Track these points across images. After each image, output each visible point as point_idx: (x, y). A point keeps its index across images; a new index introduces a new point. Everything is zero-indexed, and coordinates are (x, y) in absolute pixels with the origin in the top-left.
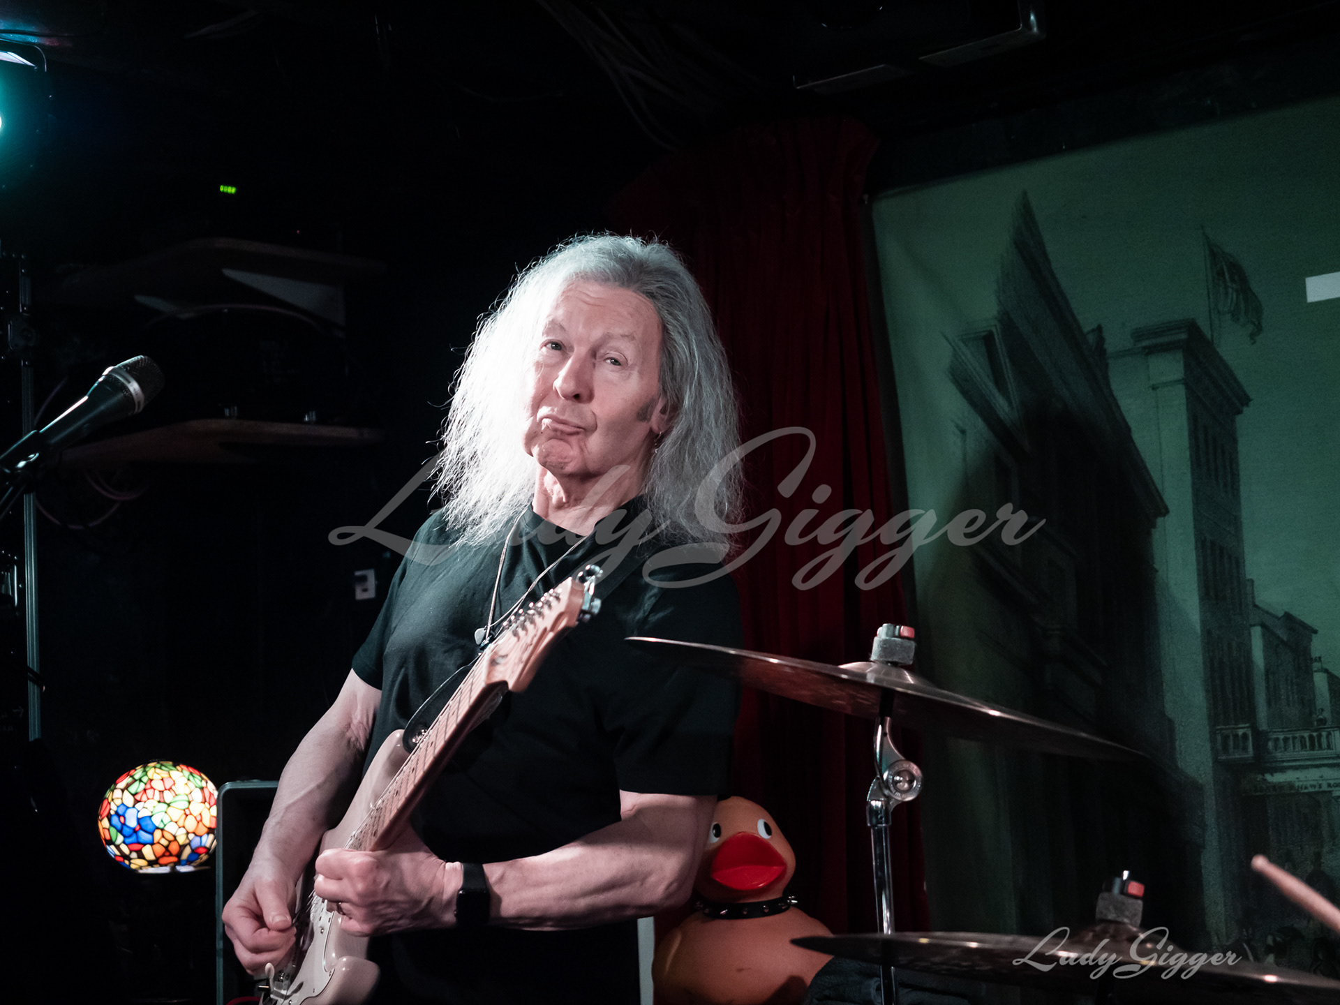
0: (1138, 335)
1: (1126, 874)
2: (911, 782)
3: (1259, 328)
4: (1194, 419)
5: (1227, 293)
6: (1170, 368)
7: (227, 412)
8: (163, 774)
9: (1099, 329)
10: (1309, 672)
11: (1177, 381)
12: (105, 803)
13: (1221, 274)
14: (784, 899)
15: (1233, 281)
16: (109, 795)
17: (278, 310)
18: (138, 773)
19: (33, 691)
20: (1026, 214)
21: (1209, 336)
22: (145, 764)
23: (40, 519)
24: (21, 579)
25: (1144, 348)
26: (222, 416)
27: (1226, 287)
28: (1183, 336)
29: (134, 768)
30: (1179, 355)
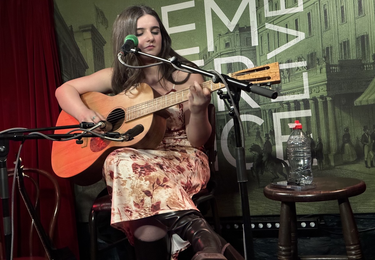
0: (80, 28)
3: (108, 26)
4: (94, 47)
5: (100, 18)
6: (88, 35)
9: (71, 26)
11: (90, 38)
13: (98, 14)
15: (101, 15)
21: (96, 28)
25: (82, 31)
27: (100, 17)
28: (91, 28)
30: (90, 32)
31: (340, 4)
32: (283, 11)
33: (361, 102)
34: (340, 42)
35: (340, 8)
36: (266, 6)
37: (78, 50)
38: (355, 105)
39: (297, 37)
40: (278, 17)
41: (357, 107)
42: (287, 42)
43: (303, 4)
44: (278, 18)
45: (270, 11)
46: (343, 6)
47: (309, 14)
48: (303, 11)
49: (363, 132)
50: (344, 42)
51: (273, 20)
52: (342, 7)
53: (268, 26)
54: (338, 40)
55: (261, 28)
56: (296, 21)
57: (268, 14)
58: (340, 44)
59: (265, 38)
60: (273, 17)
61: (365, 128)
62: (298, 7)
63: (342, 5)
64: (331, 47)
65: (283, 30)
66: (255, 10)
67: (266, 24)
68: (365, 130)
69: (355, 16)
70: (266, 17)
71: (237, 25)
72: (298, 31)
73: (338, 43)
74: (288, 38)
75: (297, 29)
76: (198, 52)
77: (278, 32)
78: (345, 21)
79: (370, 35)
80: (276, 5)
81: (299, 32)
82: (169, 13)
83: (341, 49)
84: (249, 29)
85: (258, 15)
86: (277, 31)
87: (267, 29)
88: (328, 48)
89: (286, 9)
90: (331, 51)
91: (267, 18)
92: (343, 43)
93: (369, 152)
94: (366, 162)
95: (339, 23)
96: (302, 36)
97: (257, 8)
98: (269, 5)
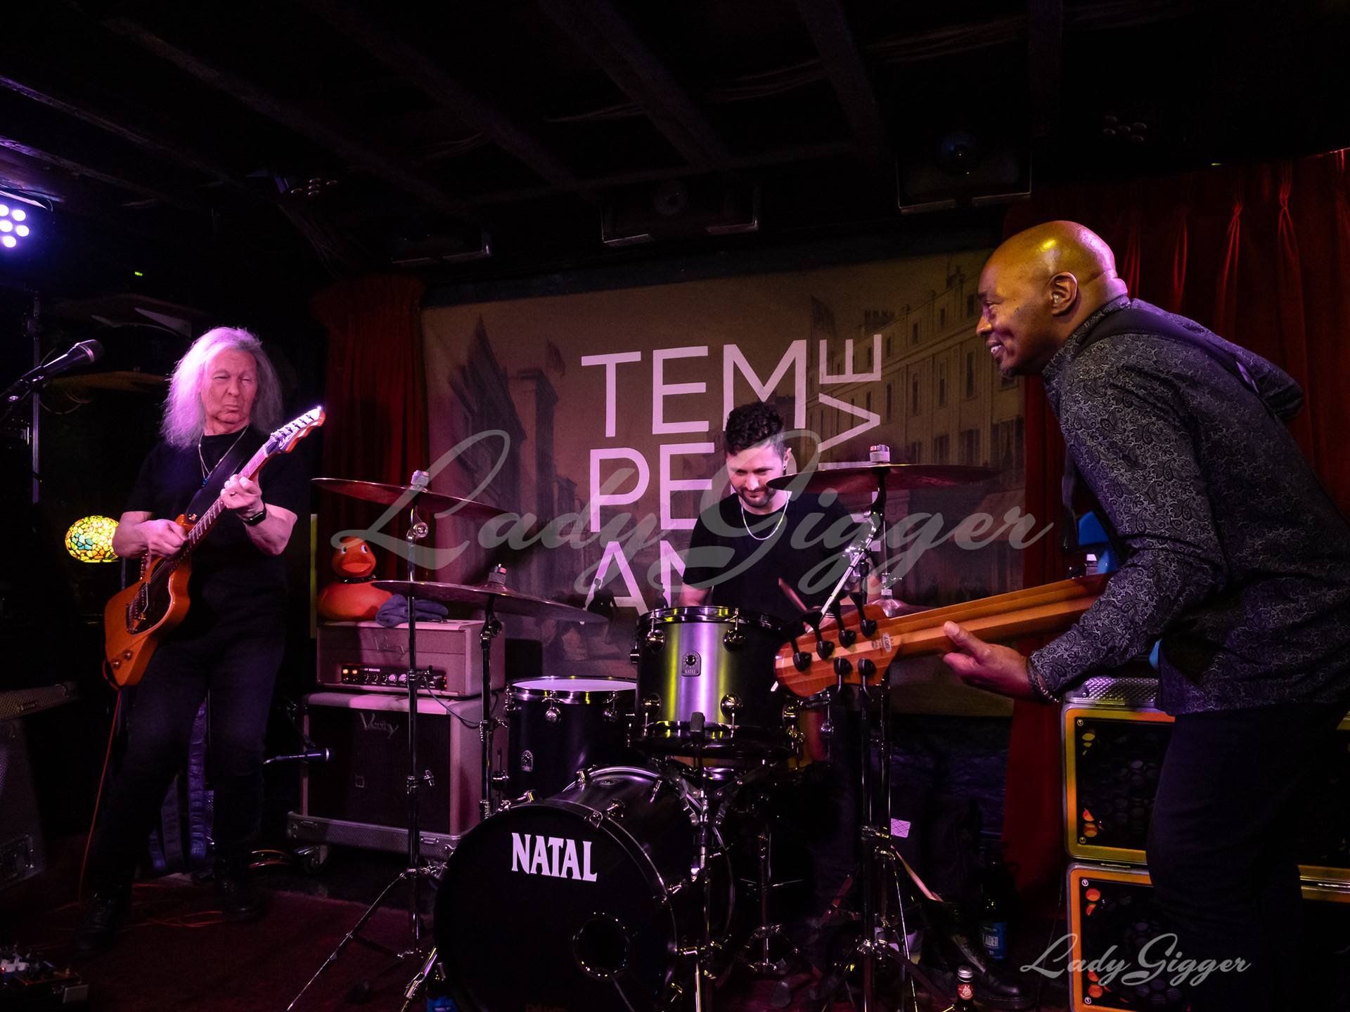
0: (520, 372)
1: (500, 565)
2: (424, 530)
3: (564, 374)
4: (538, 404)
5: (553, 359)
6: (530, 386)
7: (135, 369)
8: (98, 520)
9: (506, 368)
10: (573, 500)
11: (533, 391)
12: (69, 532)
13: (551, 352)
14: (371, 576)
15: (555, 355)
16: (71, 528)
17: (158, 327)
18: (86, 520)
19: (36, 483)
20: (481, 321)
21: (546, 375)
22: (89, 516)
23: (41, 408)
24: (31, 433)
25: (522, 377)
26: (133, 371)
27: (553, 357)
28: (536, 374)
29: (84, 518)
30: (534, 381)
31: (939, 376)
32: (849, 377)
34: (934, 436)
35: (939, 383)
36: (823, 367)
37: (511, 406)
39: (867, 421)
40: (840, 385)
42: (852, 427)
43: (882, 369)
44: (840, 388)
45: (828, 374)
46: (943, 380)
47: (889, 388)
48: (880, 380)
50: (941, 438)
51: (832, 390)
52: (942, 382)
53: (824, 399)
54: (931, 434)
55: (812, 401)
56: (869, 396)
57: (825, 379)
58: (934, 439)
59: (817, 418)
60: (832, 384)
62: (873, 372)
63: (942, 377)
64: (920, 444)
65: (846, 407)
66: (805, 371)
67: (820, 394)
69: (960, 398)
70: (820, 383)
71: (774, 393)
72: (870, 411)
73: (932, 437)
74: (854, 421)
75: (868, 409)
76: (707, 430)
77: (838, 410)
78: (946, 403)
79: (981, 430)
80: (839, 366)
81: (871, 413)
82: (666, 362)
83: (936, 447)
84: (792, 400)
85: (809, 380)
86: (836, 407)
87: (821, 403)
88: (914, 445)
89: (854, 373)
90: (919, 450)
91: (822, 385)
92: (938, 438)
95: (935, 405)
96: (875, 420)
97: (808, 368)
98: (828, 366)
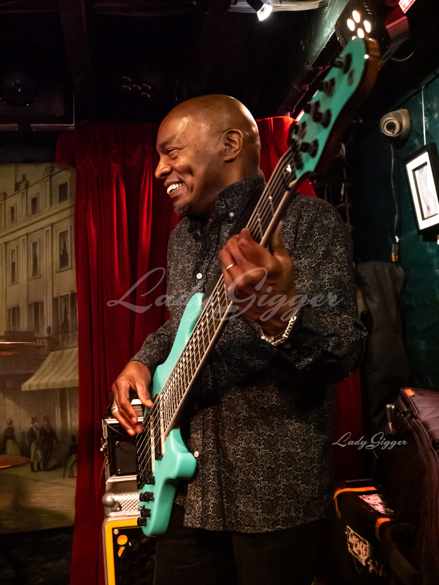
31: (11, 259)
33: (30, 386)
34: (8, 308)
35: (11, 265)
38: (23, 389)
41: (26, 392)
46: (14, 263)
49: (31, 426)
50: (14, 309)
54: (6, 306)
58: (8, 310)
61: (34, 420)
63: (13, 261)
68: (33, 422)
69: (28, 277)
73: (6, 309)
78: (16, 281)
79: (45, 302)
92: (11, 309)
93: (36, 450)
94: (32, 465)
95: (8, 282)
